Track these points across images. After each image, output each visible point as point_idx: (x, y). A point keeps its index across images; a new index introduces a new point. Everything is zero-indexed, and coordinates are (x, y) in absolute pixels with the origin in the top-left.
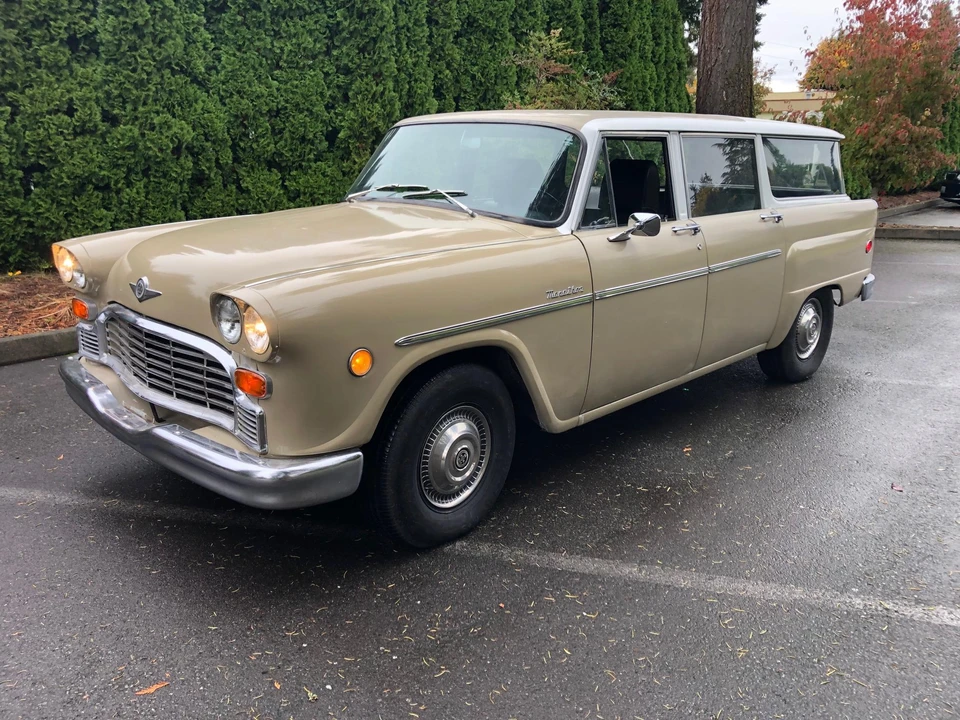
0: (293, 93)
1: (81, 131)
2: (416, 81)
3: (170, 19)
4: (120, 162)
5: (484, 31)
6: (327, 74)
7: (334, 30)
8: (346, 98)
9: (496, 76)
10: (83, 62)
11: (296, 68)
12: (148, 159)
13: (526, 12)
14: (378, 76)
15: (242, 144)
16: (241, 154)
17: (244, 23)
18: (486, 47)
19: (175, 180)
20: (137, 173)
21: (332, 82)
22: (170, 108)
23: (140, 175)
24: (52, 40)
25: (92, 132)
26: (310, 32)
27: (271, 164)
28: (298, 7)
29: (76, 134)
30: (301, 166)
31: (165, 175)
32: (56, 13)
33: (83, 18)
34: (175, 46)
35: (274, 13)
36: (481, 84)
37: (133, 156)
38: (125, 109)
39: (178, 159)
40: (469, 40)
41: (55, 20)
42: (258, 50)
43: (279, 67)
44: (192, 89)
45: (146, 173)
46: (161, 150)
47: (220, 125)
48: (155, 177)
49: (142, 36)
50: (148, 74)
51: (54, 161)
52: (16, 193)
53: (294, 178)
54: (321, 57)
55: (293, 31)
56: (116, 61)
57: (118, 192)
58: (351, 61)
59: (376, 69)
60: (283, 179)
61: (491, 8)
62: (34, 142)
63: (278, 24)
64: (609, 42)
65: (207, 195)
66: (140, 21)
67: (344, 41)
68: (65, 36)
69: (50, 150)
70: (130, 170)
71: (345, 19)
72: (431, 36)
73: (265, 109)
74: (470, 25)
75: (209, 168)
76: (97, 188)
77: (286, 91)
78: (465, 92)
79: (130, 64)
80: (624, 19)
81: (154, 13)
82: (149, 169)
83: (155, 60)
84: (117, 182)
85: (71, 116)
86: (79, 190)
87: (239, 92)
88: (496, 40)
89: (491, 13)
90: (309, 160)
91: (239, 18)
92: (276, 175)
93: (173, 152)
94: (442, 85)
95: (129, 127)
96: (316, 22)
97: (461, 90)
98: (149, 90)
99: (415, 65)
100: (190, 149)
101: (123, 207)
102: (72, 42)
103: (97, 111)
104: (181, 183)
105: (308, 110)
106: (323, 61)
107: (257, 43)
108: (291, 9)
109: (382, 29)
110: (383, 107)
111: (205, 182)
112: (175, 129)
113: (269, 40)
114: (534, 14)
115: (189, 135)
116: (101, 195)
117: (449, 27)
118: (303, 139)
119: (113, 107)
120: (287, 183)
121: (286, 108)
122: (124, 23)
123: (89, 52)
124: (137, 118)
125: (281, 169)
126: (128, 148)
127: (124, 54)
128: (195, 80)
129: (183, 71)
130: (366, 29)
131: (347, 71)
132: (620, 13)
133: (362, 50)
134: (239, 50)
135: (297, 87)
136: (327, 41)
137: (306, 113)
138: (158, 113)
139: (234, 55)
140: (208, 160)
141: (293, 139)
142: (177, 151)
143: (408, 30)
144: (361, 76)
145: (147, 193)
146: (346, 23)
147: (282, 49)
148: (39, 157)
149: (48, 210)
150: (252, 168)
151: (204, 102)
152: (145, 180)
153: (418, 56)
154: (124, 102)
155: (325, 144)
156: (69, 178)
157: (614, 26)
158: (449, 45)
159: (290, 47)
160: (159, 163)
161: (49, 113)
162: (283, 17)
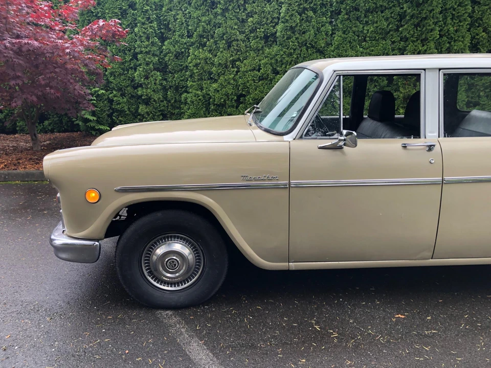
1: (262, 78)
2: (455, 41)
3: (310, 22)
6: (393, 42)
7: (402, 16)
10: (269, 46)
11: (375, 40)
14: (425, 41)
17: (348, 19)
21: (396, 46)
24: (257, 37)
25: (266, 79)
26: (387, 19)
29: (260, 80)
32: (261, 25)
33: (271, 26)
34: (310, 35)
38: (282, 67)
41: (260, 29)
42: (354, 33)
43: (365, 41)
50: (294, 50)
52: (233, 106)
54: (391, 33)
58: (409, 33)
59: (424, 37)
62: (242, 84)
63: (368, 17)
66: (294, 25)
67: (407, 22)
68: (262, 35)
69: (248, 87)
71: (409, 8)
72: (473, 11)
79: (286, 46)
81: (301, 20)
83: (298, 43)
85: (259, 72)
91: (346, 16)
94: (478, 43)
96: (392, 13)
98: (293, 58)
99: (456, 31)
102: (266, 38)
103: (270, 69)
107: (354, 29)
108: (377, 7)
113: (361, 26)
119: (277, 66)
123: (273, 42)
127: (285, 41)
129: (312, 47)
131: (406, 39)
133: (417, 26)
134: (344, 33)
136: (397, 23)
143: (454, 10)
144: (413, 42)
146: (409, 11)
147: (368, 30)
148: (243, 91)
153: (459, 26)
159: (372, 29)
161: (250, 71)
162: (372, 12)
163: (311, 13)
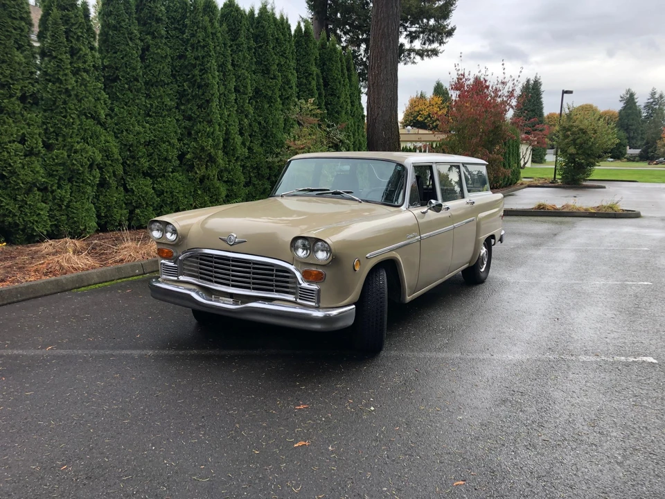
0: (159, 131)
1: (30, 153)
3: (86, 86)
4: (55, 173)
5: (265, 97)
6: (178, 120)
7: (182, 95)
8: (190, 134)
9: (273, 124)
10: (30, 111)
11: (161, 116)
12: (73, 171)
13: (287, 87)
14: (210, 122)
15: (128, 162)
16: (127, 169)
17: (129, 89)
18: (266, 106)
19: (89, 184)
20: (64, 180)
21: (181, 125)
22: (85, 140)
23: (67, 181)
24: (11, 96)
25: (37, 155)
26: (168, 95)
27: (145, 175)
28: (161, 80)
29: (26, 156)
30: (164, 175)
31: (83, 182)
32: (12, 80)
33: (29, 83)
34: (88, 103)
35: (146, 83)
36: (264, 127)
37: (63, 170)
38: (57, 140)
39: (91, 171)
40: (257, 102)
41: (13, 84)
42: (137, 105)
43: (149, 115)
44: (99, 128)
45: (70, 180)
46: (82, 166)
47: (116, 151)
48: (76, 182)
49: (70, 96)
50: (73, 119)
51: (13, 173)
53: (160, 183)
54: (174, 110)
55: (158, 94)
56: (52, 110)
57: (52, 192)
58: (194, 113)
59: (209, 118)
60: (153, 183)
61: (269, 84)
63: (148, 90)
64: (329, 104)
65: (107, 194)
66: (70, 87)
67: (188, 101)
68: (19, 94)
69: (10, 165)
70: (60, 178)
71: (190, 88)
72: (237, 99)
73: (142, 141)
74: (257, 93)
75: (109, 177)
76: (39, 190)
77: (154, 130)
78: (255, 132)
79: (61, 112)
80: (337, 91)
81: (77, 82)
82: (72, 177)
83: (77, 110)
84: (52, 185)
85: (24, 144)
86: (29, 191)
87: (127, 130)
88: (272, 102)
89: (269, 87)
90: (168, 172)
91: (126, 86)
92: (149, 181)
93: (88, 168)
94: (243, 128)
95: (61, 151)
96: (171, 89)
97: (253, 131)
98: (73, 128)
99: (229, 116)
100: (98, 165)
101: (56, 201)
102: (23, 99)
103: (40, 141)
104: (93, 186)
105: (168, 141)
106: (175, 113)
107: (137, 101)
108: (157, 81)
109: (213, 95)
110: (213, 140)
111: (106, 185)
112: (90, 153)
113: (143, 99)
114: (291, 88)
115: (99, 158)
116: (41, 194)
117: (246, 94)
118: (166, 159)
119: (49, 139)
120: (155, 186)
121: (154, 140)
122: (59, 87)
123: (32, 104)
124: (65, 146)
125: (152, 177)
126: (60, 164)
127: (58, 106)
128: (99, 123)
129: (92, 117)
130: (203, 94)
131: (189, 118)
132: (335, 88)
133: (200, 107)
134: (126, 105)
135: (161, 128)
136: (177, 100)
137: (167, 143)
138: (78, 143)
139: (123, 108)
140: (108, 172)
141: (159, 159)
142: (91, 166)
143: (225, 95)
144: (200, 122)
145: (71, 193)
146: (190, 91)
147: (151, 105)
149: (8, 204)
150: (134, 177)
151: (105, 136)
152: (70, 184)
153: (230, 111)
154: (57, 135)
155: (178, 162)
156: (23, 183)
157: (332, 95)
158: (247, 104)
159: (157, 104)
160: (80, 174)
161: (10, 142)
162: (152, 86)
163: (85, 75)
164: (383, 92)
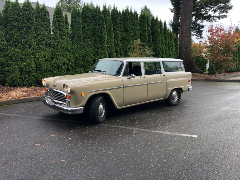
0: (87, 53)
1: (47, 60)
2: (111, 50)
3: (64, 40)
4: (53, 66)
5: (126, 40)
6: (94, 49)
7: (95, 41)
8: (97, 54)
9: (128, 48)
10: (48, 48)
11: (88, 48)
12: (58, 65)
13: (135, 35)
14: (104, 49)
15: (77, 63)
16: (76, 64)
17: (78, 40)
18: (126, 43)
19: (63, 69)
20: (56, 68)
21: (94, 50)
22: (63, 56)
23: (57, 69)
24: (43, 44)
25: (49, 61)
26: (91, 41)
27: (82, 66)
28: (88, 36)
29: (46, 61)
30: (88, 67)
31: (61, 69)
32: (43, 39)
33: (48, 40)
34: (65, 45)
35: (84, 38)
36: (125, 50)
37: (56, 65)
38: (55, 56)
39: (64, 65)
40: (123, 42)
41: (43, 41)
42: (80, 45)
43: (84, 48)
44: (68, 52)
45: (58, 68)
46: (61, 64)
47: (72, 59)
48: (60, 69)
49: (59, 43)
50: (59, 50)
51: (42, 66)
52: (34, 72)
53: (87, 69)
54: (92, 46)
55: (87, 41)
56: (54, 48)
57: (53, 72)
58: (98, 46)
60: (84, 69)
61: (127, 35)
62: (38, 63)
63: (84, 40)
64: (154, 41)
65: (69, 72)
66: (59, 40)
67: (97, 43)
68: (45, 44)
69: (41, 64)
70: (55, 68)
71: (97, 38)
72: (115, 41)
73: (81, 56)
74: (123, 38)
75: (70, 67)
76: (49, 71)
77: (85, 52)
78: (122, 52)
79: (56, 48)
80: (157, 36)
81: (61, 39)
82: (59, 67)
83: (61, 47)
84: (53, 70)
85: (45, 58)
86: (46, 71)
87: (76, 53)
88: (129, 41)
89: (127, 36)
90: (90, 66)
91: (77, 39)
92: (83, 68)
93: (63, 64)
94: (117, 51)
95: (55, 60)
96: (92, 39)
97: (121, 51)
98: (59, 53)
99: (111, 47)
100: (66, 64)
101: (53, 75)
102: (46, 45)
103: (50, 57)
104: (65, 70)
105: (90, 56)
106: (93, 47)
107: (80, 43)
109: (104, 40)
110: (105, 55)
111: (69, 70)
112: (64, 60)
113: (82, 43)
114: (137, 36)
115: (66, 61)
116: (49, 72)
117: (119, 39)
118: (89, 62)
119: (53, 56)
120: (85, 70)
121: (85, 56)
122: (56, 41)
123: (49, 46)
124: (57, 58)
125: (84, 67)
126: (55, 64)
127: (55, 46)
128: (68, 51)
129: (66, 49)
130: (101, 40)
131: (98, 48)
132: (156, 35)
133: (100, 44)
134: (77, 45)
135: (88, 52)
136: (94, 43)
137: (89, 56)
138: (61, 57)
139: (76, 46)
140: (70, 66)
141: (87, 61)
142: (64, 64)
143: (110, 40)
144: (100, 49)
145: (58, 72)
146: (97, 39)
147: (85, 44)
148: (39, 66)
149: (40, 75)
150: (78, 67)
151: (69, 55)
152: (58, 69)
153: (112, 45)
154: (55, 55)
155: (93, 62)
156: (44, 69)
157: (155, 37)
158: (119, 42)
159: (86, 44)
160: (61, 66)
161: (41, 57)
162: (85, 38)
163: (64, 37)
164: (185, 34)
